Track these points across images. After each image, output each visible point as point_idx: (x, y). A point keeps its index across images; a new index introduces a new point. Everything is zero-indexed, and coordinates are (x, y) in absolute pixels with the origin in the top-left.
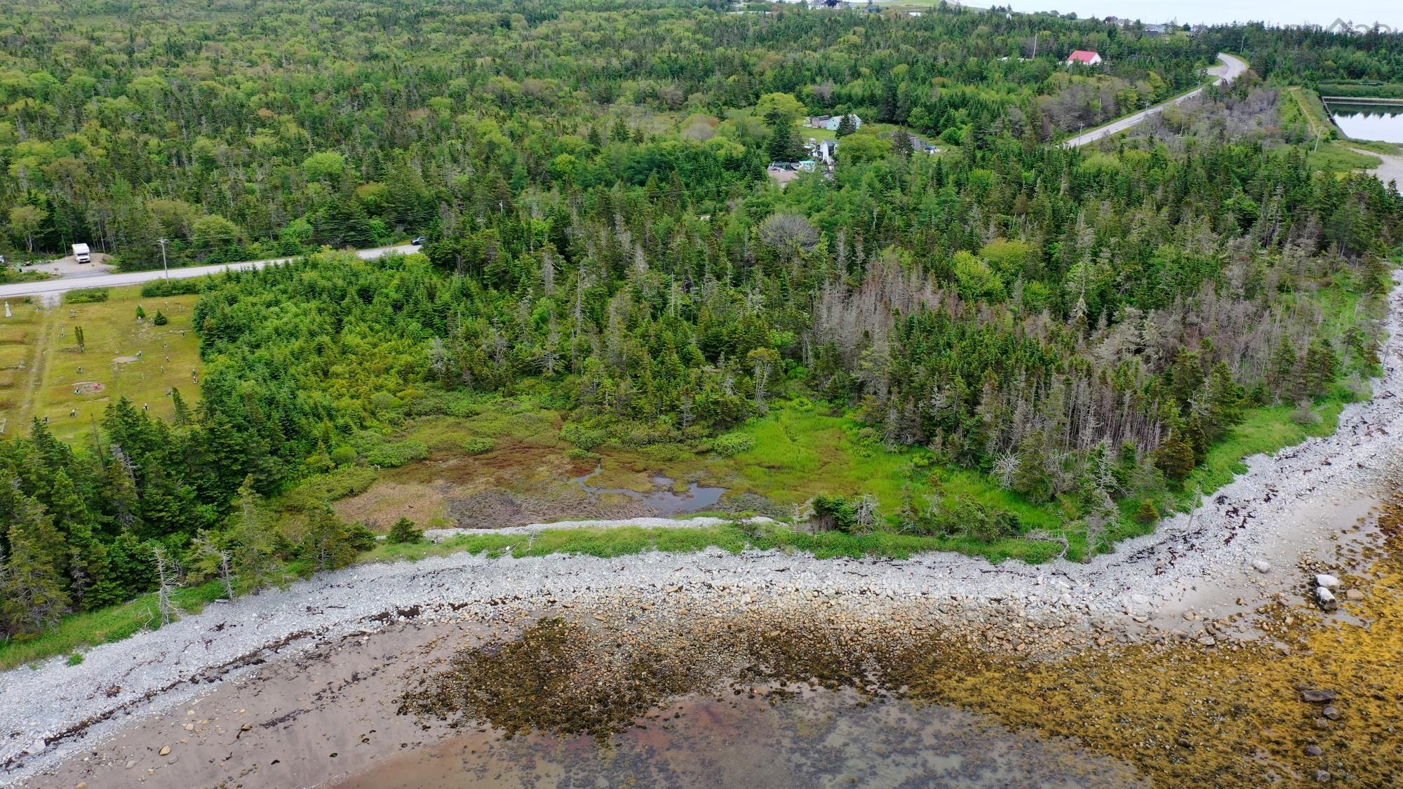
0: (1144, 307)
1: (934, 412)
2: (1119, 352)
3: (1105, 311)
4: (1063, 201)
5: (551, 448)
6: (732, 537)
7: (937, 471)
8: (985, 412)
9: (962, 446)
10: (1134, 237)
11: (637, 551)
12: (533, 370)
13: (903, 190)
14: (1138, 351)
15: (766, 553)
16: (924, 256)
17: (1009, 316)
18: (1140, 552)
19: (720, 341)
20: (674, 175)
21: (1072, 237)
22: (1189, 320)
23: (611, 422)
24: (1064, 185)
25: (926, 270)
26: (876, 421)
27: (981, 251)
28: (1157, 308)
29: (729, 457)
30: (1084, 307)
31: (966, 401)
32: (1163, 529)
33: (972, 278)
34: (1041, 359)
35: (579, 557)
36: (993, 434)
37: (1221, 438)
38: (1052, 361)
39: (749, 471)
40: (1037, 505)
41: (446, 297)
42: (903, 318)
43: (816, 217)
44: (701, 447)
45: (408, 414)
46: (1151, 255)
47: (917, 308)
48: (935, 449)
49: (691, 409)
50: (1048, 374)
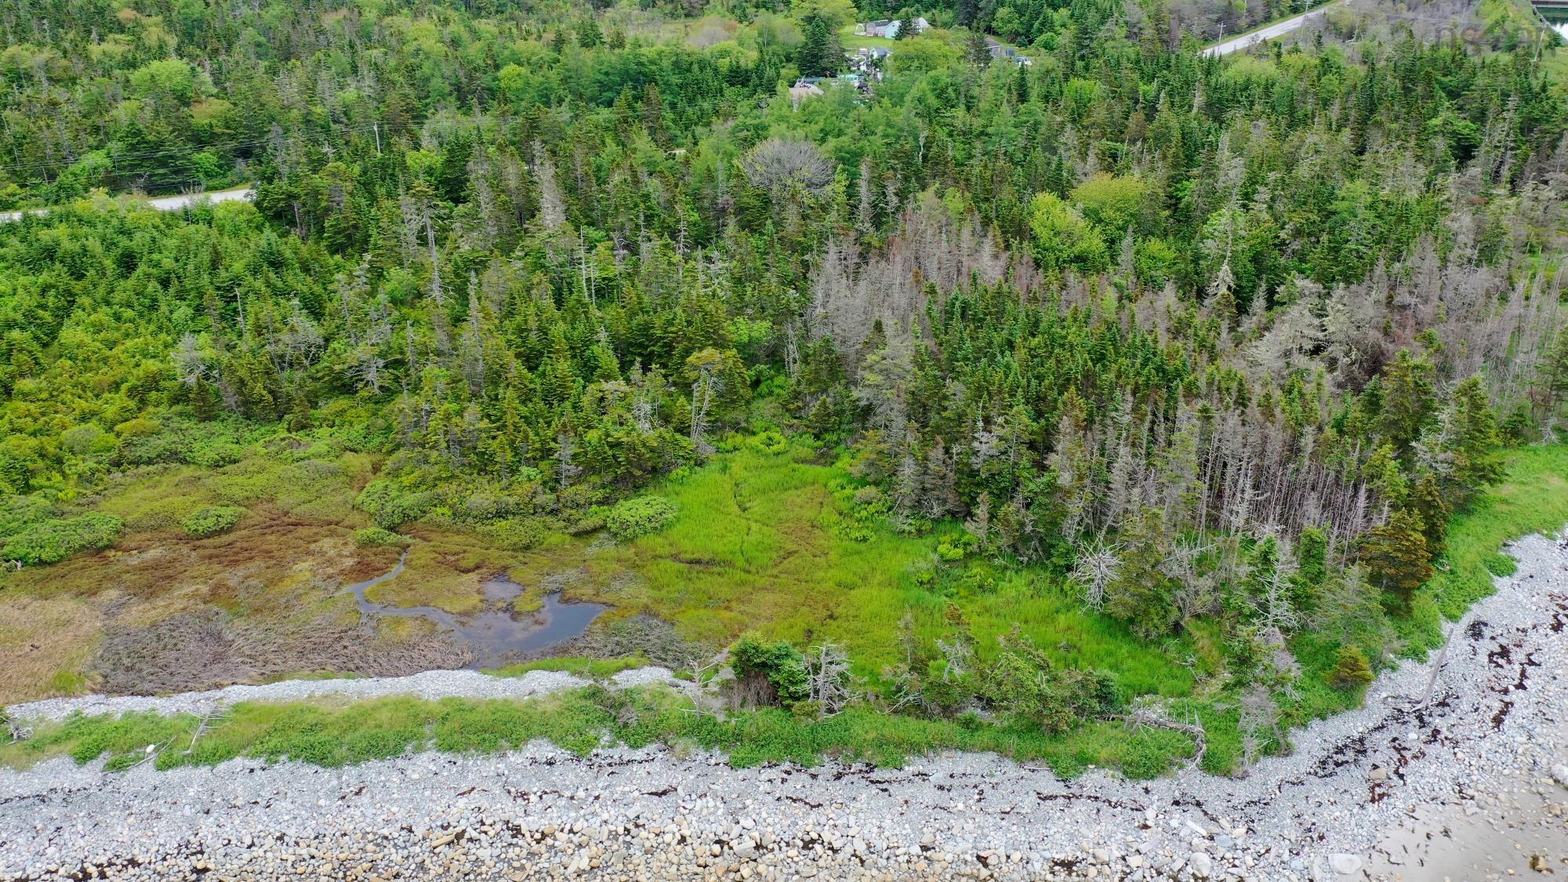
0: (1326, 280)
1: (976, 463)
2: (1287, 354)
3: (1264, 286)
4: (1195, 119)
5: (331, 526)
6: (579, 720)
7: (977, 570)
8: (1063, 466)
9: (1022, 525)
10: (1303, 171)
11: (396, 752)
12: (344, 385)
13: (969, 109)
14: (1317, 350)
15: (639, 754)
16: (986, 200)
17: (1111, 295)
18: (1340, 751)
19: (650, 338)
20: (653, 92)
21: (1211, 170)
22: (1398, 300)
23: (440, 479)
24: (1199, 100)
25: (986, 222)
26: (881, 476)
27: (1073, 192)
28: (1348, 281)
29: (629, 541)
30: (1230, 279)
31: (1032, 446)
32: (1379, 697)
33: (1057, 234)
34: (1160, 369)
35: (284, 767)
36: (1075, 507)
37: (1465, 508)
38: (1178, 375)
39: (653, 570)
40: (1147, 643)
41: (238, 267)
42: (941, 298)
43: (832, 143)
44: (586, 524)
45: (117, 464)
46: (1331, 197)
47: (965, 281)
48: (975, 530)
49: (574, 456)
50: (1171, 397)
